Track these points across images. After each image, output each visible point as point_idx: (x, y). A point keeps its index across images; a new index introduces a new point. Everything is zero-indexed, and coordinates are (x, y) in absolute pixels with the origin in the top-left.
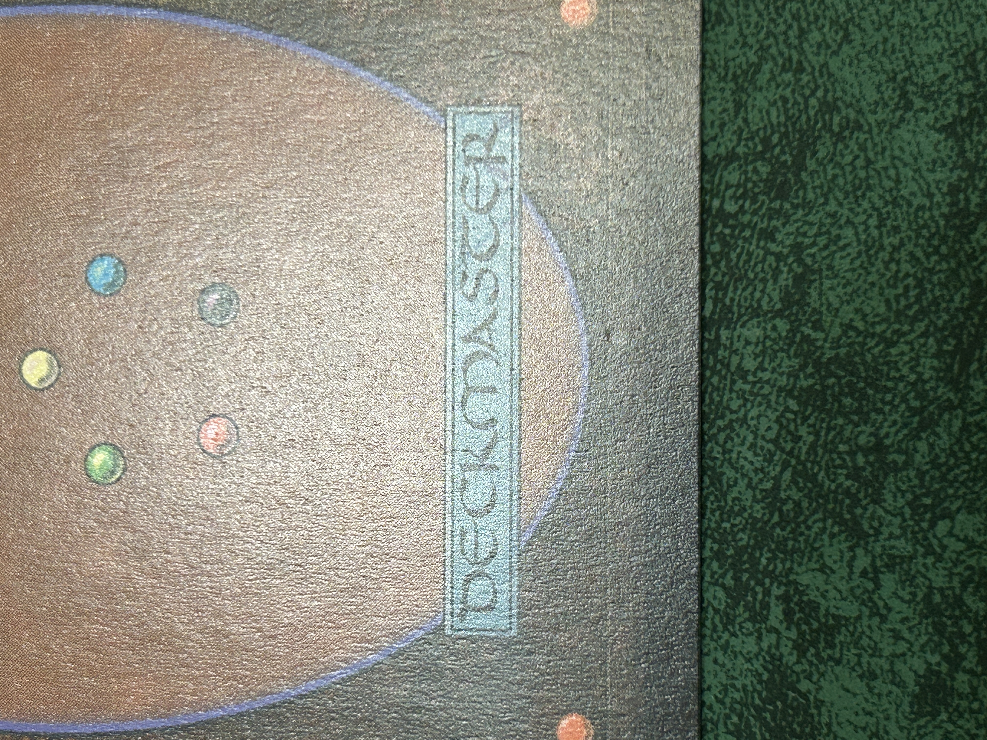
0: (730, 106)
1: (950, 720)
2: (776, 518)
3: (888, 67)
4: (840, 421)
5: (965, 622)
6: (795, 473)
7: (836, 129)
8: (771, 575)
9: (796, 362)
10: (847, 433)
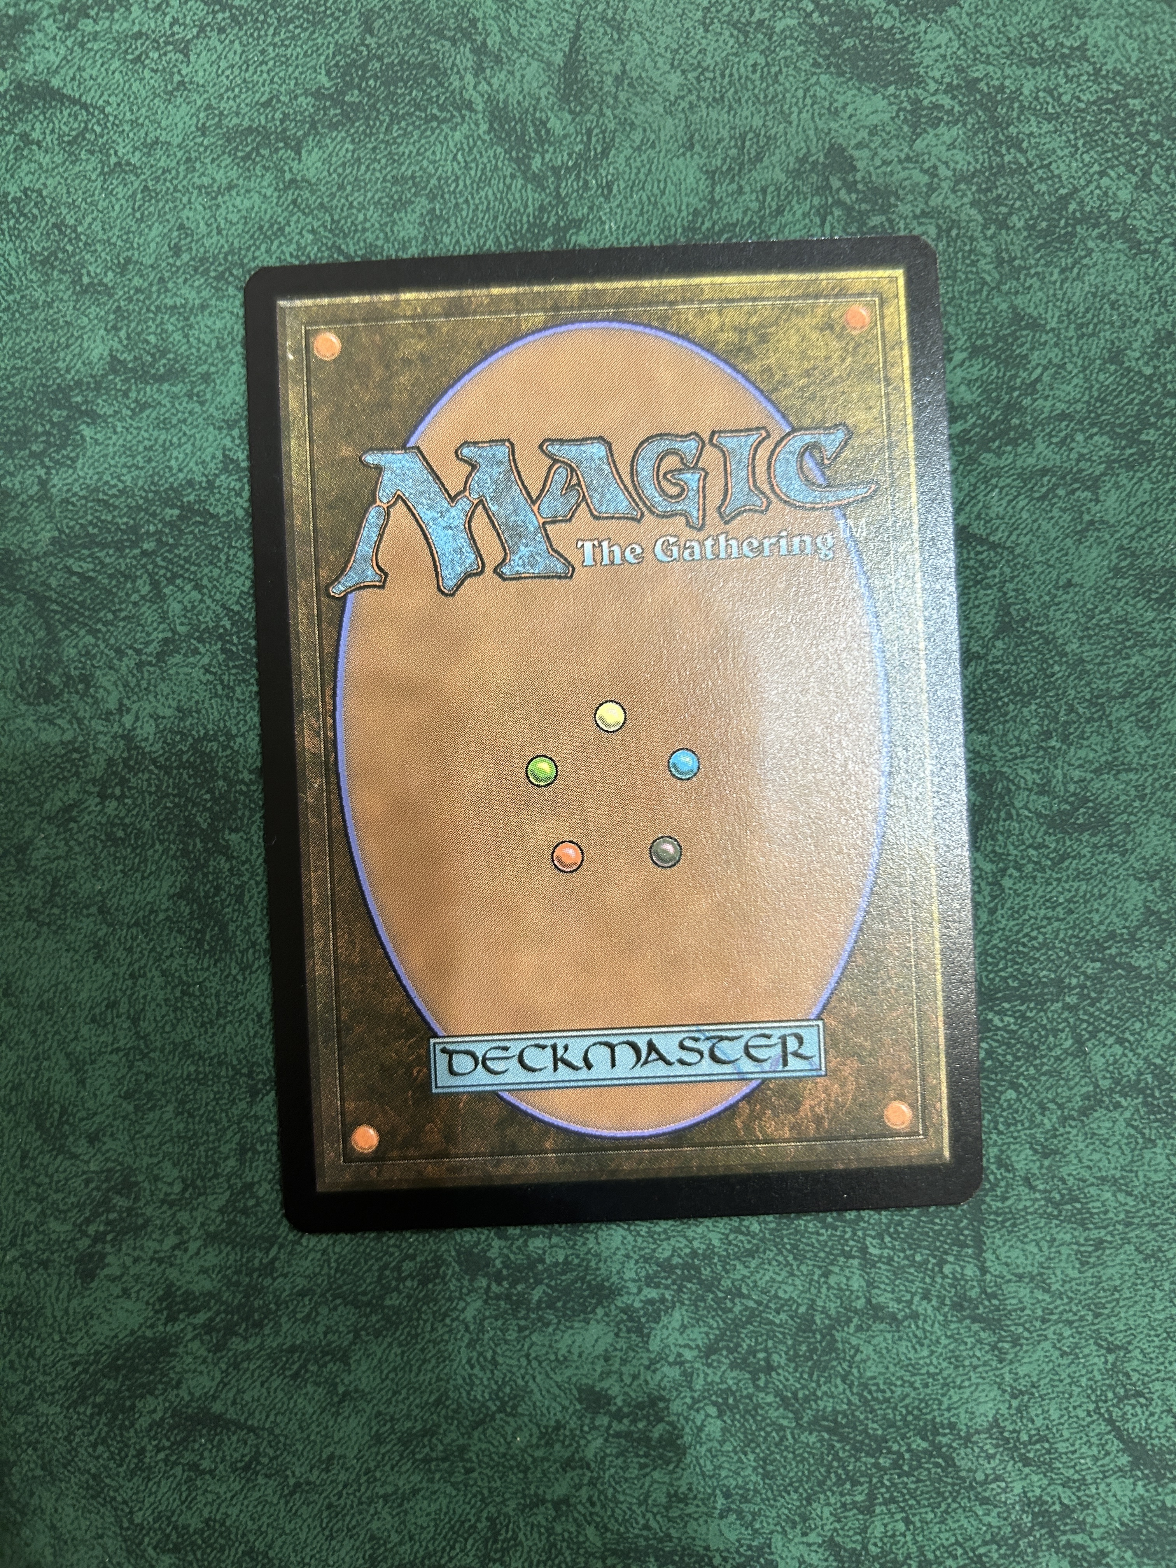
0: (1021, 1270)
1: (576, 1411)
2: (720, 1295)
3: (1042, 1382)
4: (790, 1342)
5: (644, 1423)
6: (753, 1310)
7: (1000, 1345)
8: (680, 1290)
9: (833, 1312)
10: (780, 1346)
